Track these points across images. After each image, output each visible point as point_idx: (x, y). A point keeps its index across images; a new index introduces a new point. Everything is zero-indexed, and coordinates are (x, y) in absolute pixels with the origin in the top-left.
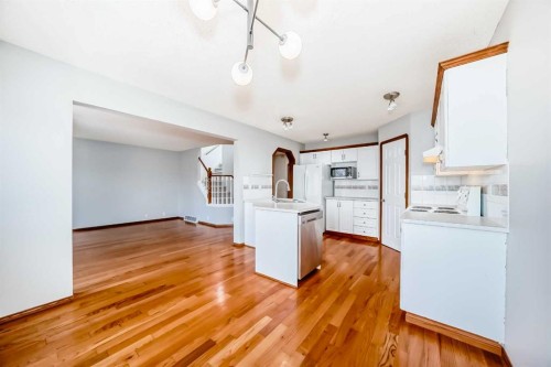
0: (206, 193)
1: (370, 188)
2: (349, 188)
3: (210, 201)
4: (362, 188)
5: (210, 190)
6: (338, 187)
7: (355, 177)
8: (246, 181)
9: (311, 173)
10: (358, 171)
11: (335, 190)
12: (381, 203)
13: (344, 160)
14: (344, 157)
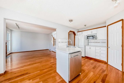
0: (53, 44)
1: (102, 42)
2: (94, 42)
3: (54, 46)
4: (99, 42)
5: (54, 43)
6: (90, 42)
7: (96, 39)
8: (59, 40)
9: (81, 38)
10: (97, 37)
11: (89, 43)
12: (108, 48)
13: (92, 34)
14: (92, 32)
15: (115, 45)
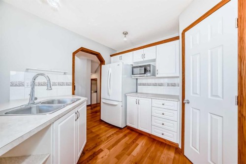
1: (168, 85)
4: (161, 85)
6: (141, 85)
7: (154, 75)
10: (157, 68)
11: (138, 86)
12: (183, 105)
13: (145, 59)
14: (143, 56)
15: (209, 97)
